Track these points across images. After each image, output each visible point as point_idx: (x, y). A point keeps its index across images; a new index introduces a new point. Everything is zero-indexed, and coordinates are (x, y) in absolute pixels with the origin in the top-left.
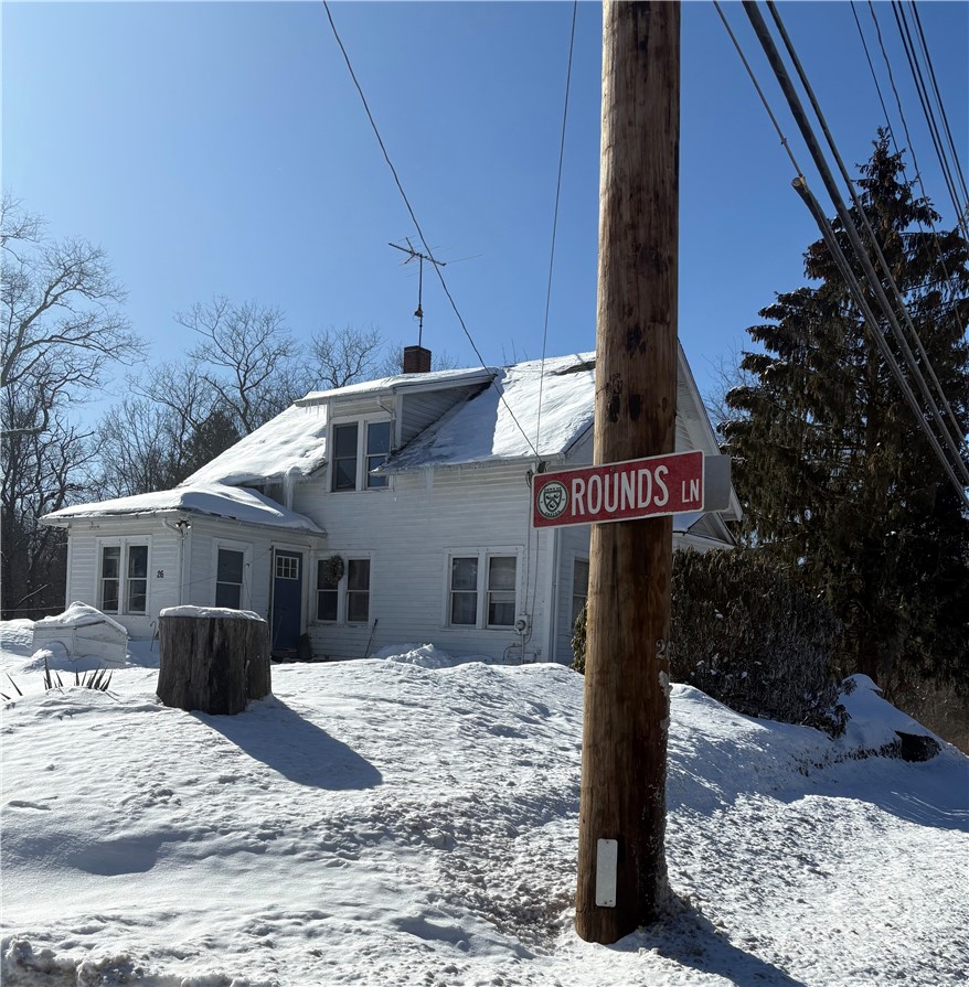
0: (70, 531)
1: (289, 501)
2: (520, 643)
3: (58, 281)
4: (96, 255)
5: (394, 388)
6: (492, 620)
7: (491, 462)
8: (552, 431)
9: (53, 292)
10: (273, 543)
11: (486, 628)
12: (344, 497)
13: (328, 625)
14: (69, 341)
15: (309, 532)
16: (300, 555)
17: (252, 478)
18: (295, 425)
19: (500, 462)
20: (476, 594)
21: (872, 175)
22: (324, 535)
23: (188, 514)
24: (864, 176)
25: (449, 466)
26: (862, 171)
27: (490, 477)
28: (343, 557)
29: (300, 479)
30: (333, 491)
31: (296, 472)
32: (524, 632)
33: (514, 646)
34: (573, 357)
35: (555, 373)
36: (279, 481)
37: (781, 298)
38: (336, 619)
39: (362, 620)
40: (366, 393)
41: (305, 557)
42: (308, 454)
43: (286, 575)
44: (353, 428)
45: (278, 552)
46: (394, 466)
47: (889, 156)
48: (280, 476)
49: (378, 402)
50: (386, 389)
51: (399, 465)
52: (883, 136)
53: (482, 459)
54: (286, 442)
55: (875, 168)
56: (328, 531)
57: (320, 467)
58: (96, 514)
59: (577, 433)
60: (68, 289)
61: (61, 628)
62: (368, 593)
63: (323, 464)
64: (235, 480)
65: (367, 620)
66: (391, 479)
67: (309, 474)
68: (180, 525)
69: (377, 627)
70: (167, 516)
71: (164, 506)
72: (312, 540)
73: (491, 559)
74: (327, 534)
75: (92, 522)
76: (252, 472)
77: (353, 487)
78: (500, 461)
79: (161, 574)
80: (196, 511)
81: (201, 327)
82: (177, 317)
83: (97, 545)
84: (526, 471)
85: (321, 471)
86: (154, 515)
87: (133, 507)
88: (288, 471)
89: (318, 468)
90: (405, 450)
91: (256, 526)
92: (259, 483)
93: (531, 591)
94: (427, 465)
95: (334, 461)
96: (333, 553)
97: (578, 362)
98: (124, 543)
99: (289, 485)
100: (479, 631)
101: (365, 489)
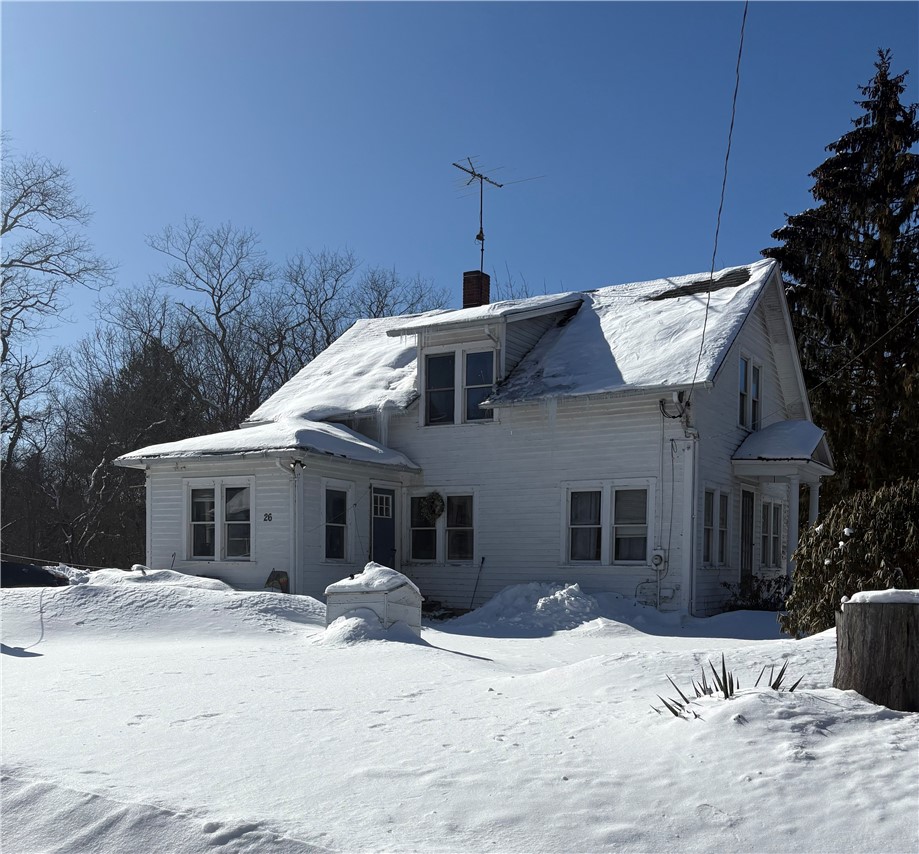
0: (148, 473)
1: (384, 435)
2: (654, 578)
3: (18, 202)
4: (56, 174)
5: (505, 315)
6: (617, 555)
7: (625, 391)
8: (686, 358)
9: (14, 214)
10: (372, 481)
11: (612, 564)
12: (440, 430)
13: (426, 564)
14: (30, 265)
15: (406, 469)
16: (392, 492)
17: (339, 412)
18: (361, 356)
19: (634, 391)
20: (600, 529)
21: (874, 97)
22: (419, 471)
23: (307, 453)
24: (866, 98)
25: (575, 397)
26: (864, 93)
27: (612, 407)
28: (441, 494)
29: (396, 412)
30: (426, 425)
31: (390, 406)
32: (661, 567)
33: (647, 582)
34: (662, 281)
35: (649, 298)
36: (371, 415)
37: (791, 220)
38: (435, 558)
39: (466, 558)
40: (473, 321)
41: (397, 494)
42: (392, 386)
43: (382, 514)
44: (450, 359)
45: (377, 490)
46: (507, 397)
47: (889, 78)
48: (372, 410)
49: (487, 331)
50: (496, 317)
51: (513, 397)
52: (883, 58)
53: (614, 389)
54: (360, 374)
55: (877, 90)
56: (423, 468)
57: (414, 400)
58: (189, 454)
59: (716, 360)
60: (29, 211)
61: (367, 592)
62: (473, 530)
63: (417, 397)
64: (321, 415)
65: (472, 558)
66: (496, 411)
67: (406, 407)
68: (295, 465)
69: (485, 565)
70: (282, 456)
71: (278, 445)
72: (404, 476)
73: (616, 492)
74: (421, 470)
75: (179, 462)
76: (337, 405)
77: (450, 419)
78: (636, 390)
79: (268, 517)
80: (313, 450)
81: (174, 251)
82: (149, 240)
83: (185, 488)
84: (658, 400)
85: (414, 404)
86: (266, 455)
87: (236, 446)
88: (382, 404)
89: (413, 400)
90: (512, 381)
91: (364, 464)
92: (346, 418)
93: (667, 524)
94: (549, 396)
95: (426, 392)
96: (430, 490)
97: (672, 287)
98: (218, 485)
99: (383, 420)
100: (607, 568)
101: (465, 422)
